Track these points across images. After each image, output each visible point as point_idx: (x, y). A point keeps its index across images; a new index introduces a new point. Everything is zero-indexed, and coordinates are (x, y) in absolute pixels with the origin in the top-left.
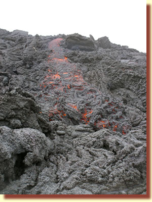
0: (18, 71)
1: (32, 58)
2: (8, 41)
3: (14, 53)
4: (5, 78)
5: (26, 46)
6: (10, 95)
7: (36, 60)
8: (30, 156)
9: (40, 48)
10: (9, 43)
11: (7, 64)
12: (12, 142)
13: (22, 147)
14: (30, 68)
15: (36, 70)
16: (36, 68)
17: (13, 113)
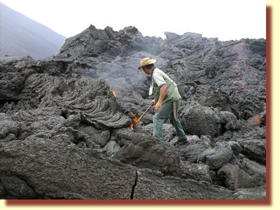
0: (201, 81)
1: (215, 68)
2: (182, 49)
3: (193, 63)
4: (192, 88)
5: (205, 55)
6: (215, 93)
7: (218, 69)
8: (228, 124)
9: (221, 56)
10: (184, 51)
11: (188, 75)
12: (219, 115)
13: (224, 119)
14: (212, 78)
15: (220, 80)
16: (219, 78)
17: (217, 103)
